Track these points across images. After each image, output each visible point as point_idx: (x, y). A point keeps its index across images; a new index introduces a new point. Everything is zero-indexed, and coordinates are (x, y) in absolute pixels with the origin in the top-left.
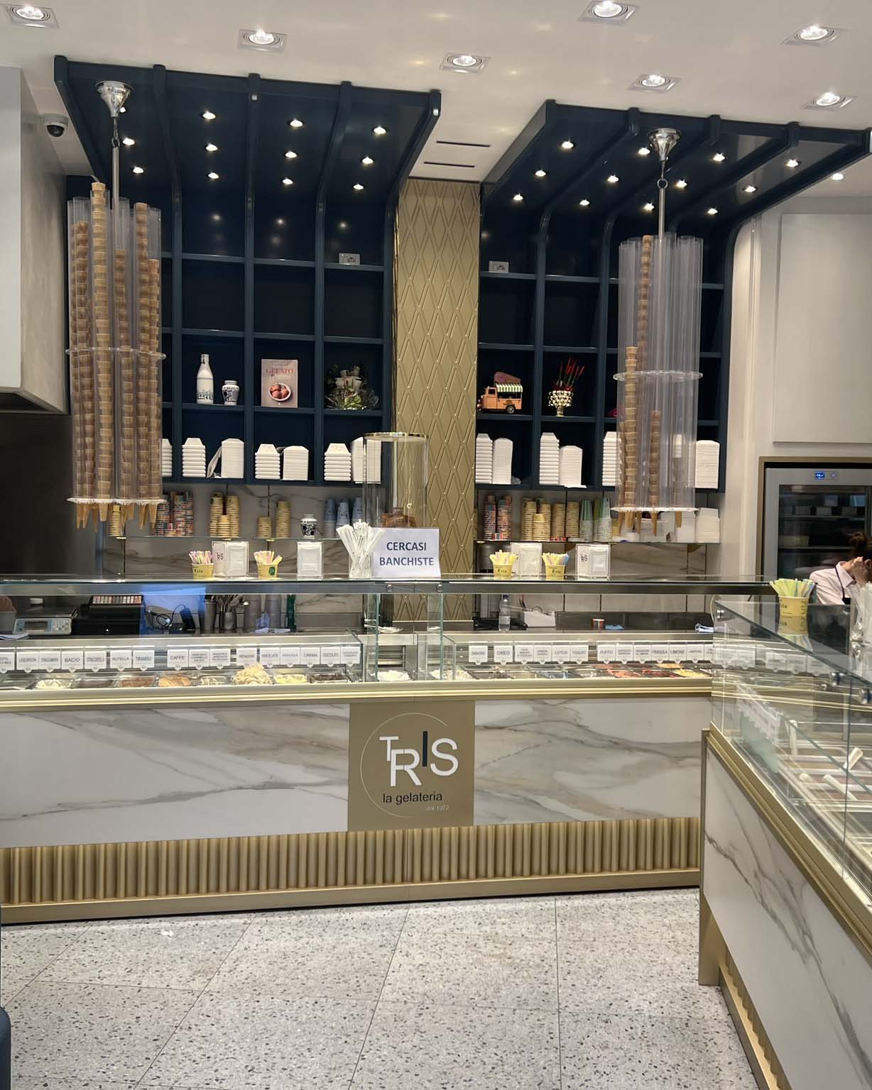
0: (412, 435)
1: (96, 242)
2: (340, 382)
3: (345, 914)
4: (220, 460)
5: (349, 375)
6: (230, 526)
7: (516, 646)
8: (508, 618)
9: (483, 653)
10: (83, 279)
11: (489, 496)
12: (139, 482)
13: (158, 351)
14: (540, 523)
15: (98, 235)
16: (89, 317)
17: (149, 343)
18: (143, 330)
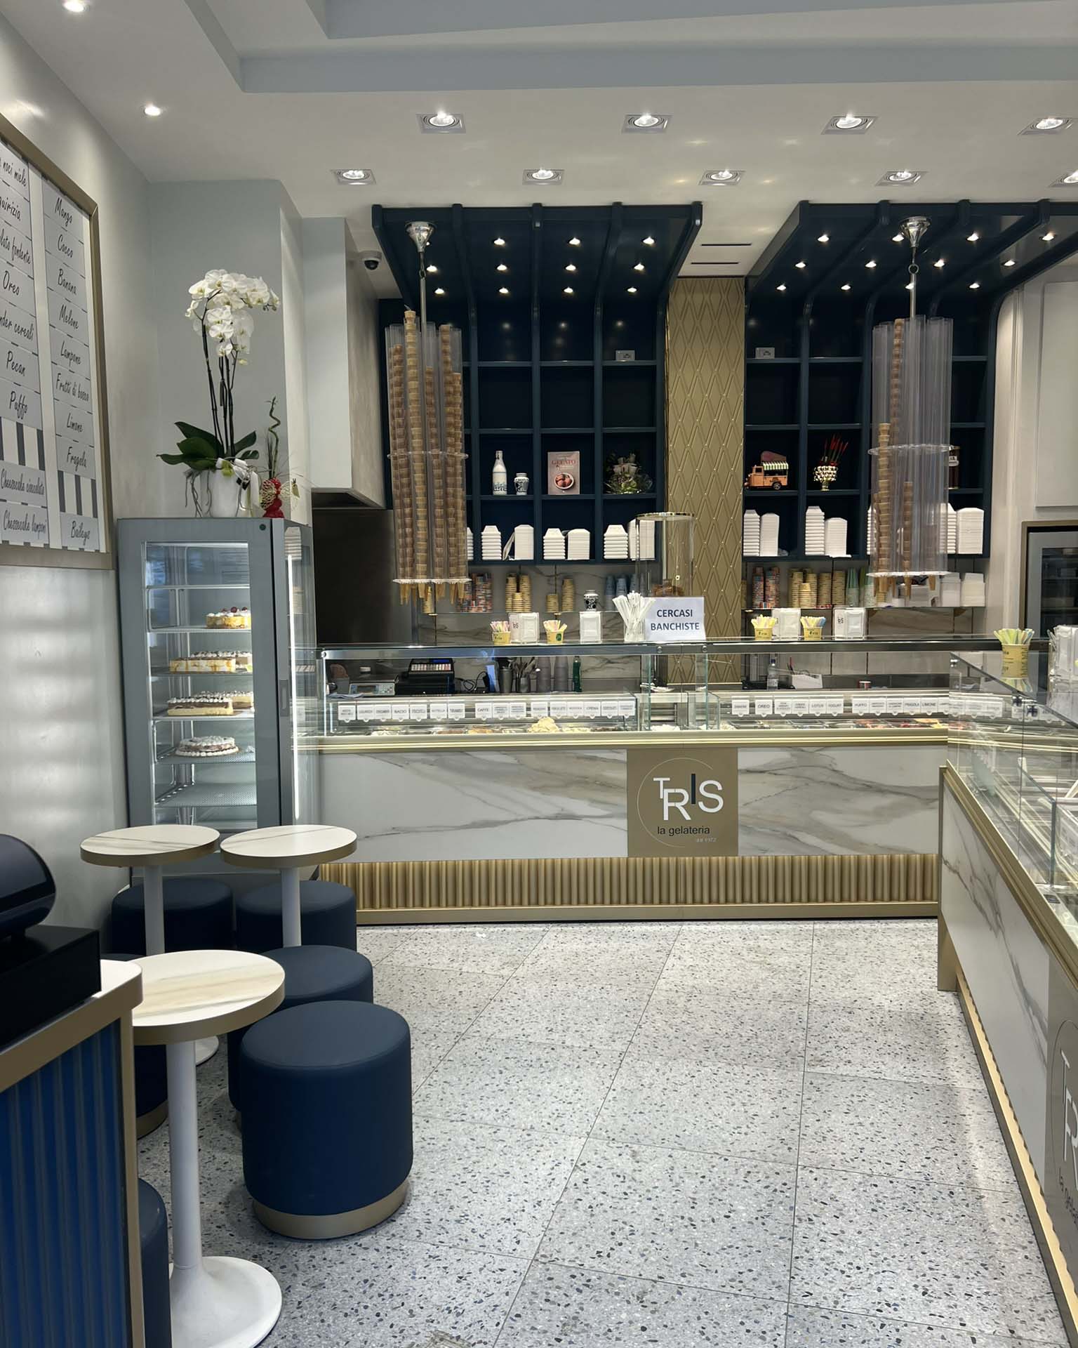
0: (679, 514)
1: (410, 362)
2: (617, 469)
3: (628, 927)
4: (513, 544)
5: (625, 462)
6: (523, 602)
7: (776, 700)
8: (775, 680)
9: (745, 707)
10: (399, 394)
11: (756, 568)
12: (449, 565)
13: (461, 452)
14: (806, 592)
15: (410, 356)
16: (406, 426)
17: (454, 446)
18: (450, 435)
